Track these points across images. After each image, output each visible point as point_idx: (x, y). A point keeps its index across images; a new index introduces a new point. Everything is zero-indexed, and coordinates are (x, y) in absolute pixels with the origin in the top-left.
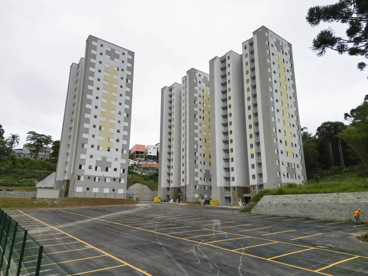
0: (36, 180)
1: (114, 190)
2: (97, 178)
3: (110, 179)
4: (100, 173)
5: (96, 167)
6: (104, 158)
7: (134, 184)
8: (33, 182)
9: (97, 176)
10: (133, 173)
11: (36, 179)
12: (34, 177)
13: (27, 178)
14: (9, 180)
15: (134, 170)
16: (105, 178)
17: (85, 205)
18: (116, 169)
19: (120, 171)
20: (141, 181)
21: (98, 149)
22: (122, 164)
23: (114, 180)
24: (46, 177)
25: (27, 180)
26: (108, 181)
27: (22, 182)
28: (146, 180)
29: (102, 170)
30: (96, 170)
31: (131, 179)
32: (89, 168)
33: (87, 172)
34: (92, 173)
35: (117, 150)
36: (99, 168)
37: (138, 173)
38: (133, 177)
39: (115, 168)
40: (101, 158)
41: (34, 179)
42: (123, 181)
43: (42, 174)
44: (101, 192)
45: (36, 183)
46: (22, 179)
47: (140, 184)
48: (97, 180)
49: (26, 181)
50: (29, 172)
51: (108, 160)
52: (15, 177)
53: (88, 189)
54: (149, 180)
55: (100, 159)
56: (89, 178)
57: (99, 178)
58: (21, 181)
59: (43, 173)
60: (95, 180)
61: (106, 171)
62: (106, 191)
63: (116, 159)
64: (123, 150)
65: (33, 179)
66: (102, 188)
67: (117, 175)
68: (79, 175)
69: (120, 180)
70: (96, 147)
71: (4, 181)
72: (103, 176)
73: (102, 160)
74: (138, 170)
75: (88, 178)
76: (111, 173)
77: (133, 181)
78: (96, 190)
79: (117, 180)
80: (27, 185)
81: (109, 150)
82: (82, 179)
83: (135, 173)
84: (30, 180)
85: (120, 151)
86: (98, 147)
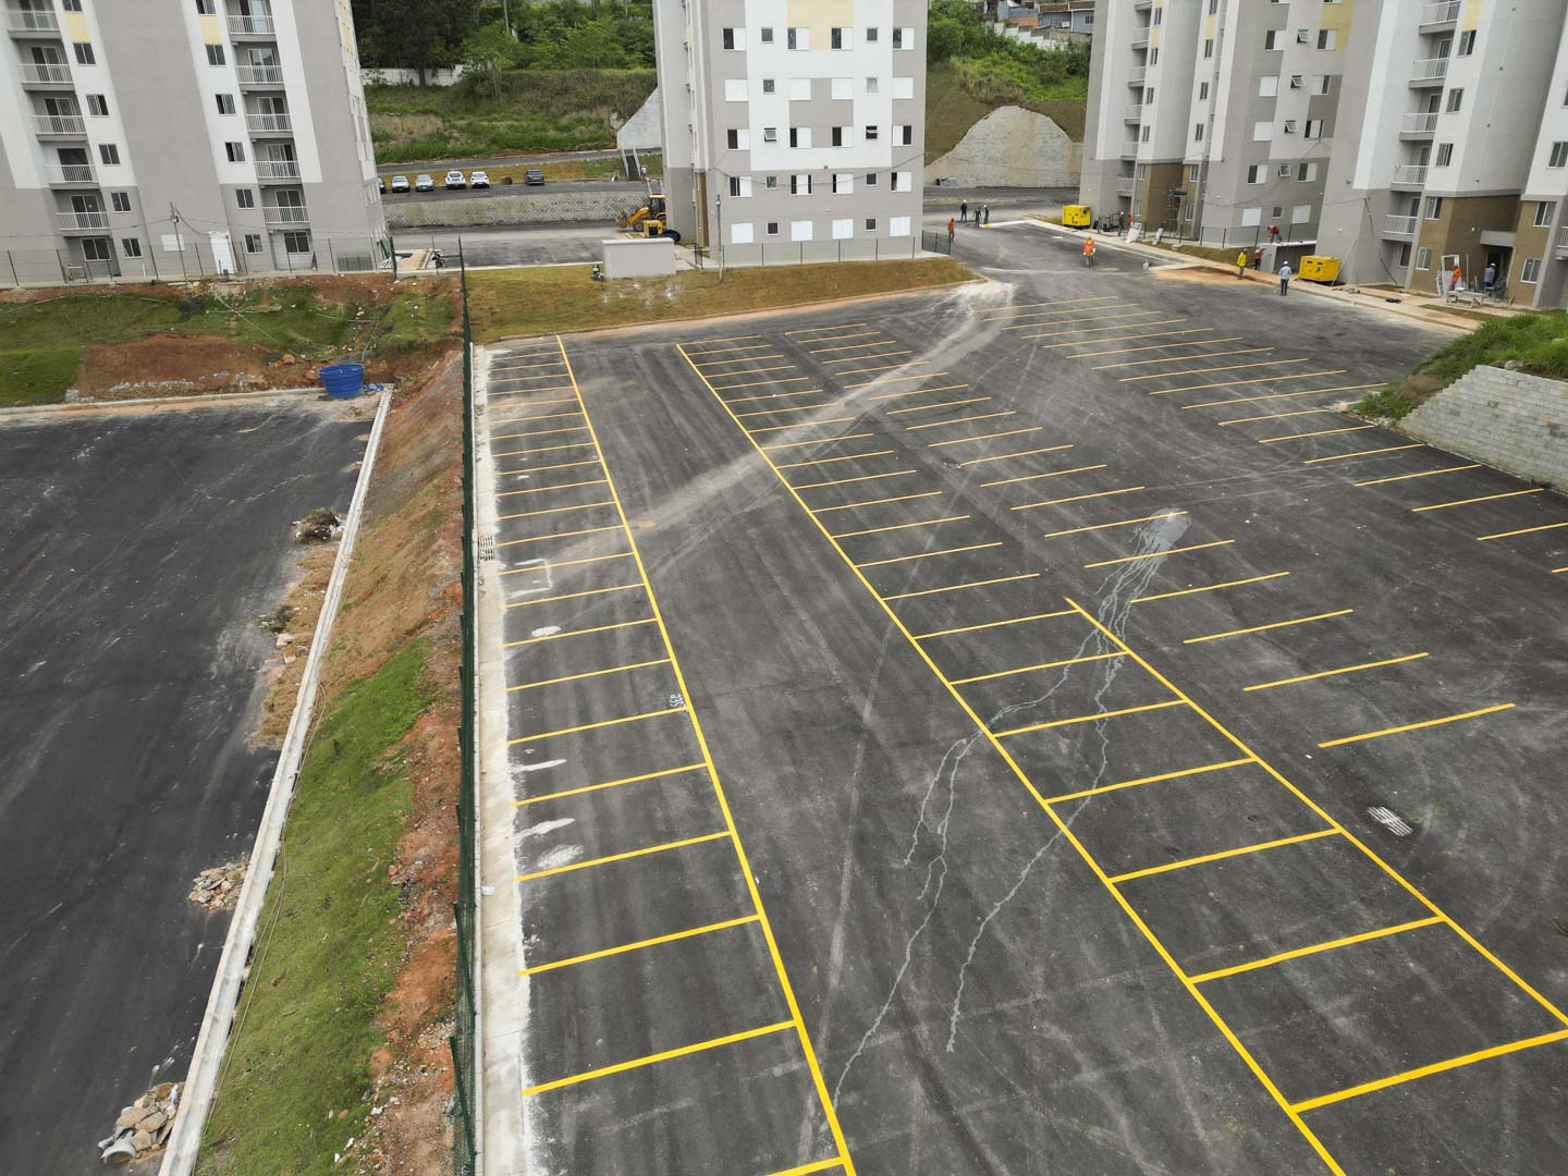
0: (615, 116)
1: (871, 224)
2: (802, 182)
3: (850, 177)
4: (812, 157)
5: (793, 133)
6: (821, 86)
7: (994, 109)
8: (606, 123)
9: (802, 172)
10: (992, 45)
11: (613, 111)
12: (603, 100)
13: (580, 107)
14: (524, 124)
15: (996, 25)
16: (834, 177)
17: (770, 302)
18: (875, 128)
19: (891, 136)
20: (1026, 90)
21: (792, 43)
22: (898, 104)
23: (871, 179)
24: (644, 99)
25: (584, 114)
26: (846, 186)
27: (567, 129)
28: (1047, 82)
29: (815, 144)
30: (794, 143)
31: (980, 84)
32: (766, 140)
33: (761, 157)
34: (780, 159)
35: (872, 35)
36: (804, 136)
37: (1019, 43)
38: (986, 75)
39: (868, 128)
40: (807, 84)
41: (605, 108)
42: (905, 182)
43: (628, 87)
44: (823, 239)
45: (615, 127)
46: (565, 113)
47: (1016, 107)
48: (802, 189)
49: (580, 121)
50: (584, 80)
51: (839, 92)
52: (542, 108)
53: (773, 228)
54: (1062, 84)
55: (803, 92)
56: (771, 181)
57: (810, 177)
58: (564, 121)
59: (629, 79)
60: (794, 191)
61: (834, 145)
62: (843, 229)
63: (872, 81)
64: (897, 36)
65: (603, 112)
66: (823, 224)
67: (879, 156)
68: (733, 176)
69: (894, 176)
70: (781, 37)
71: (510, 127)
72: (826, 167)
73: (812, 96)
74: (1016, 25)
75: (769, 185)
76: (856, 154)
77: (991, 97)
78: (802, 231)
79: (883, 180)
80: (589, 141)
81: (837, 41)
82: (746, 189)
83: (1003, 44)
84: (594, 115)
85: (886, 36)
86: (792, 33)
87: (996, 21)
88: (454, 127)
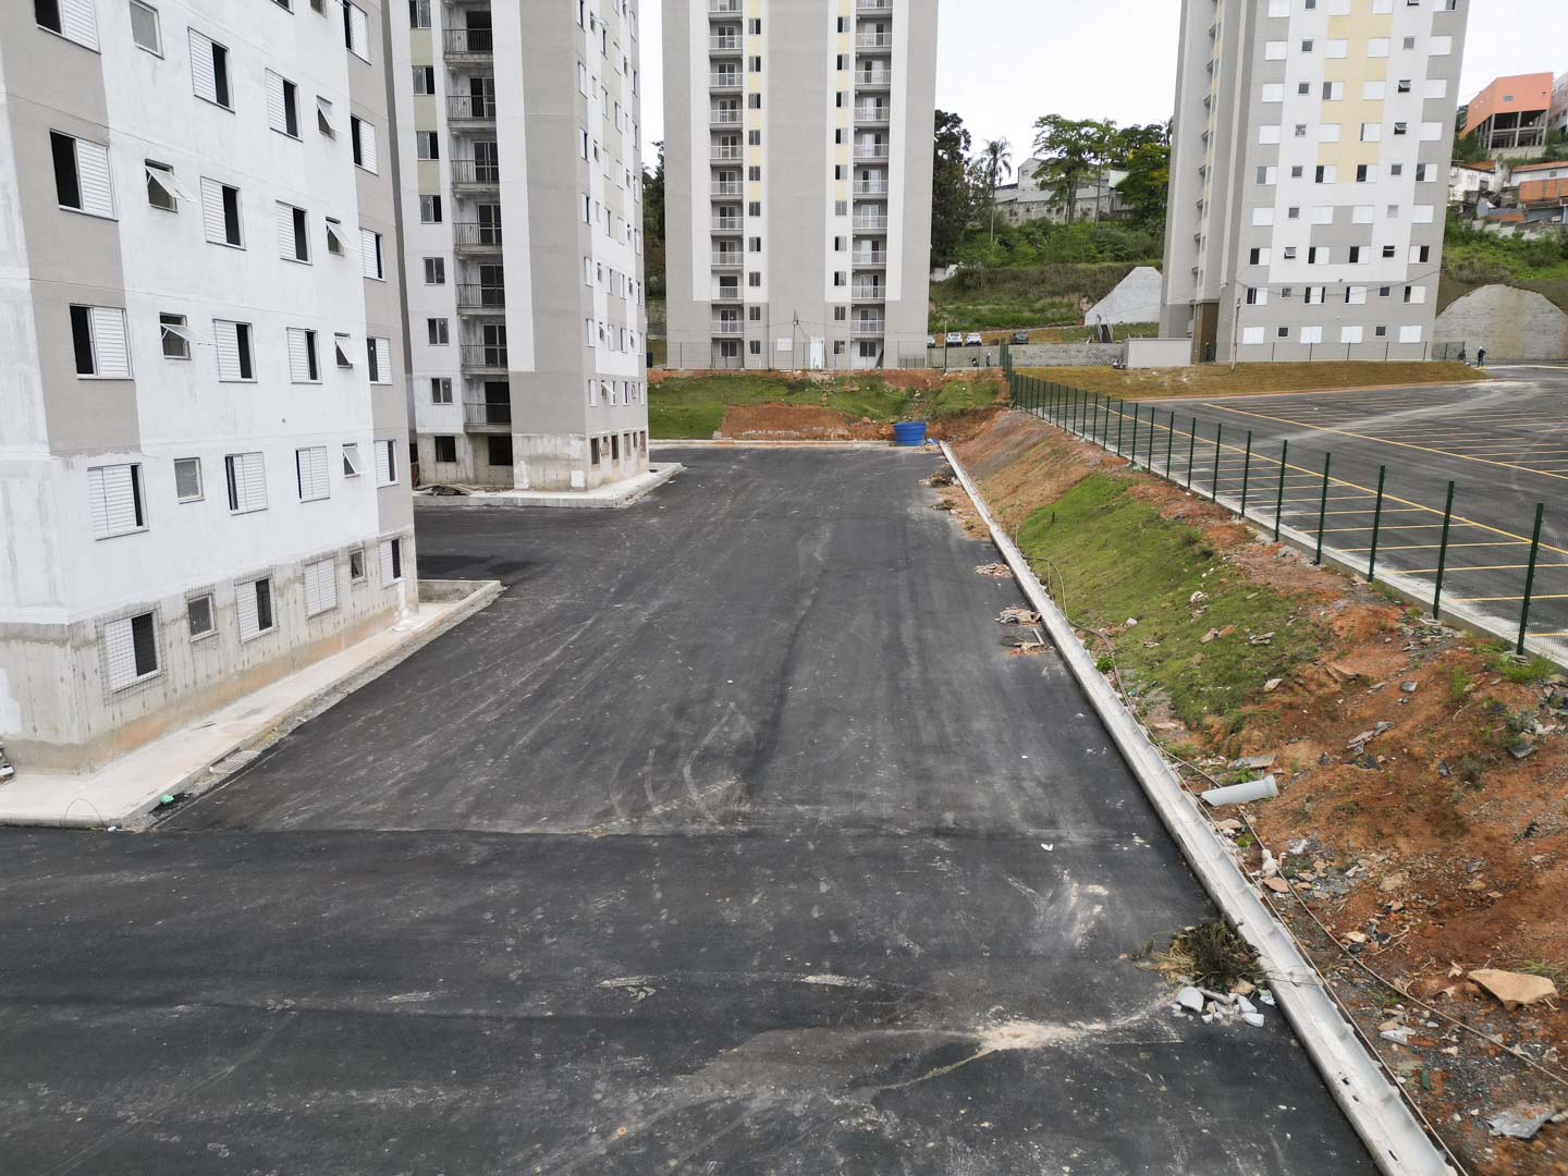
0: (1085, 300)
1: (1381, 331)
2: (1316, 293)
3: (1364, 289)
4: (1330, 270)
5: (1312, 251)
6: (1343, 213)
7: (1476, 287)
8: (1075, 307)
9: (1317, 285)
10: (1471, 238)
11: (1084, 296)
12: (1075, 288)
13: (1053, 294)
14: (1004, 307)
15: (1475, 223)
16: (1348, 289)
17: (1278, 386)
18: (1393, 247)
19: (1408, 255)
20: (1513, 272)
21: (1319, 179)
22: (1417, 227)
23: (1385, 291)
24: (1114, 285)
25: (1057, 299)
26: (1358, 297)
27: (1042, 311)
28: (1537, 264)
29: (1332, 261)
30: (1312, 259)
31: (1460, 267)
32: (1286, 257)
33: (1277, 270)
34: (1299, 273)
35: (1396, 170)
36: (1321, 254)
37: (1501, 236)
38: (1467, 259)
39: (1385, 247)
40: (1331, 210)
41: (1077, 294)
42: (1418, 295)
43: (1100, 276)
44: (1331, 340)
45: (1084, 309)
46: (1040, 298)
47: (1503, 286)
48: (1315, 298)
49: (1053, 305)
50: (1060, 273)
51: (1359, 217)
52: (1020, 295)
53: (1283, 332)
54: (1554, 266)
55: (1327, 218)
56: (1286, 292)
57: (1324, 289)
58: (1038, 305)
59: (1102, 271)
60: (1307, 300)
61: (1351, 261)
62: (1352, 334)
63: (1393, 208)
64: (1420, 171)
65: (1074, 298)
66: (1333, 327)
67: (1395, 272)
68: (1251, 286)
69: (1408, 290)
70: (1309, 173)
71: (991, 310)
72: (1341, 281)
73: (1333, 220)
74: (1498, 221)
75: (1284, 295)
76: (1372, 268)
77: (1473, 277)
78: (1311, 335)
79: (1398, 294)
80: (1059, 320)
81: (1362, 173)
82: (1261, 298)
83: (1482, 237)
84: (1066, 300)
85: (1409, 172)
86: (1320, 170)
87: (1475, 218)
88: (944, 310)
